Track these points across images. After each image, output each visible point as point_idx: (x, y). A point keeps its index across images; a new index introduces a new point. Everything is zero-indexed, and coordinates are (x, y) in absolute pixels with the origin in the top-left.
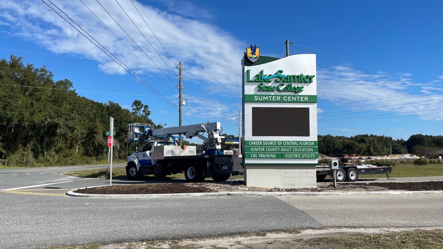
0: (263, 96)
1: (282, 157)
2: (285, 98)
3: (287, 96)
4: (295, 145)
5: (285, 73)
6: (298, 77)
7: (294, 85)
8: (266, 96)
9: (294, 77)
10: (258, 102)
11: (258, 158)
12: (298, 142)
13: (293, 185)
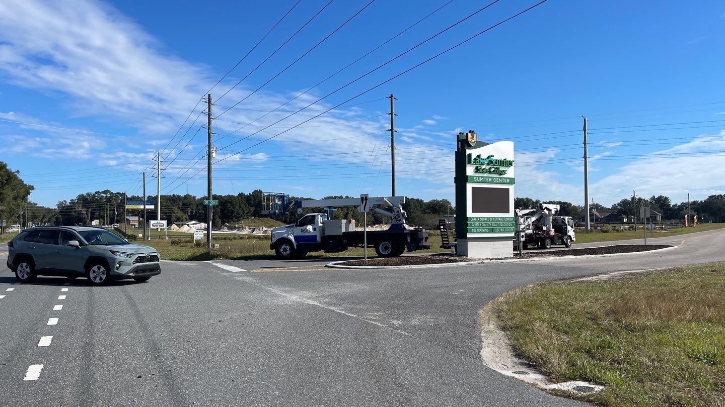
0: (480, 177)
1: (492, 231)
2: (495, 180)
3: (496, 178)
4: (501, 221)
5: (495, 158)
6: (503, 161)
7: (502, 169)
8: (482, 177)
9: (501, 161)
10: (477, 182)
11: (477, 232)
12: (503, 218)
13: (499, 255)
